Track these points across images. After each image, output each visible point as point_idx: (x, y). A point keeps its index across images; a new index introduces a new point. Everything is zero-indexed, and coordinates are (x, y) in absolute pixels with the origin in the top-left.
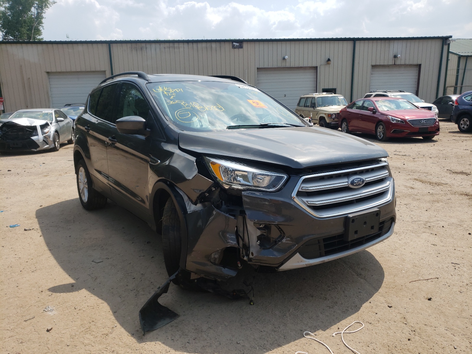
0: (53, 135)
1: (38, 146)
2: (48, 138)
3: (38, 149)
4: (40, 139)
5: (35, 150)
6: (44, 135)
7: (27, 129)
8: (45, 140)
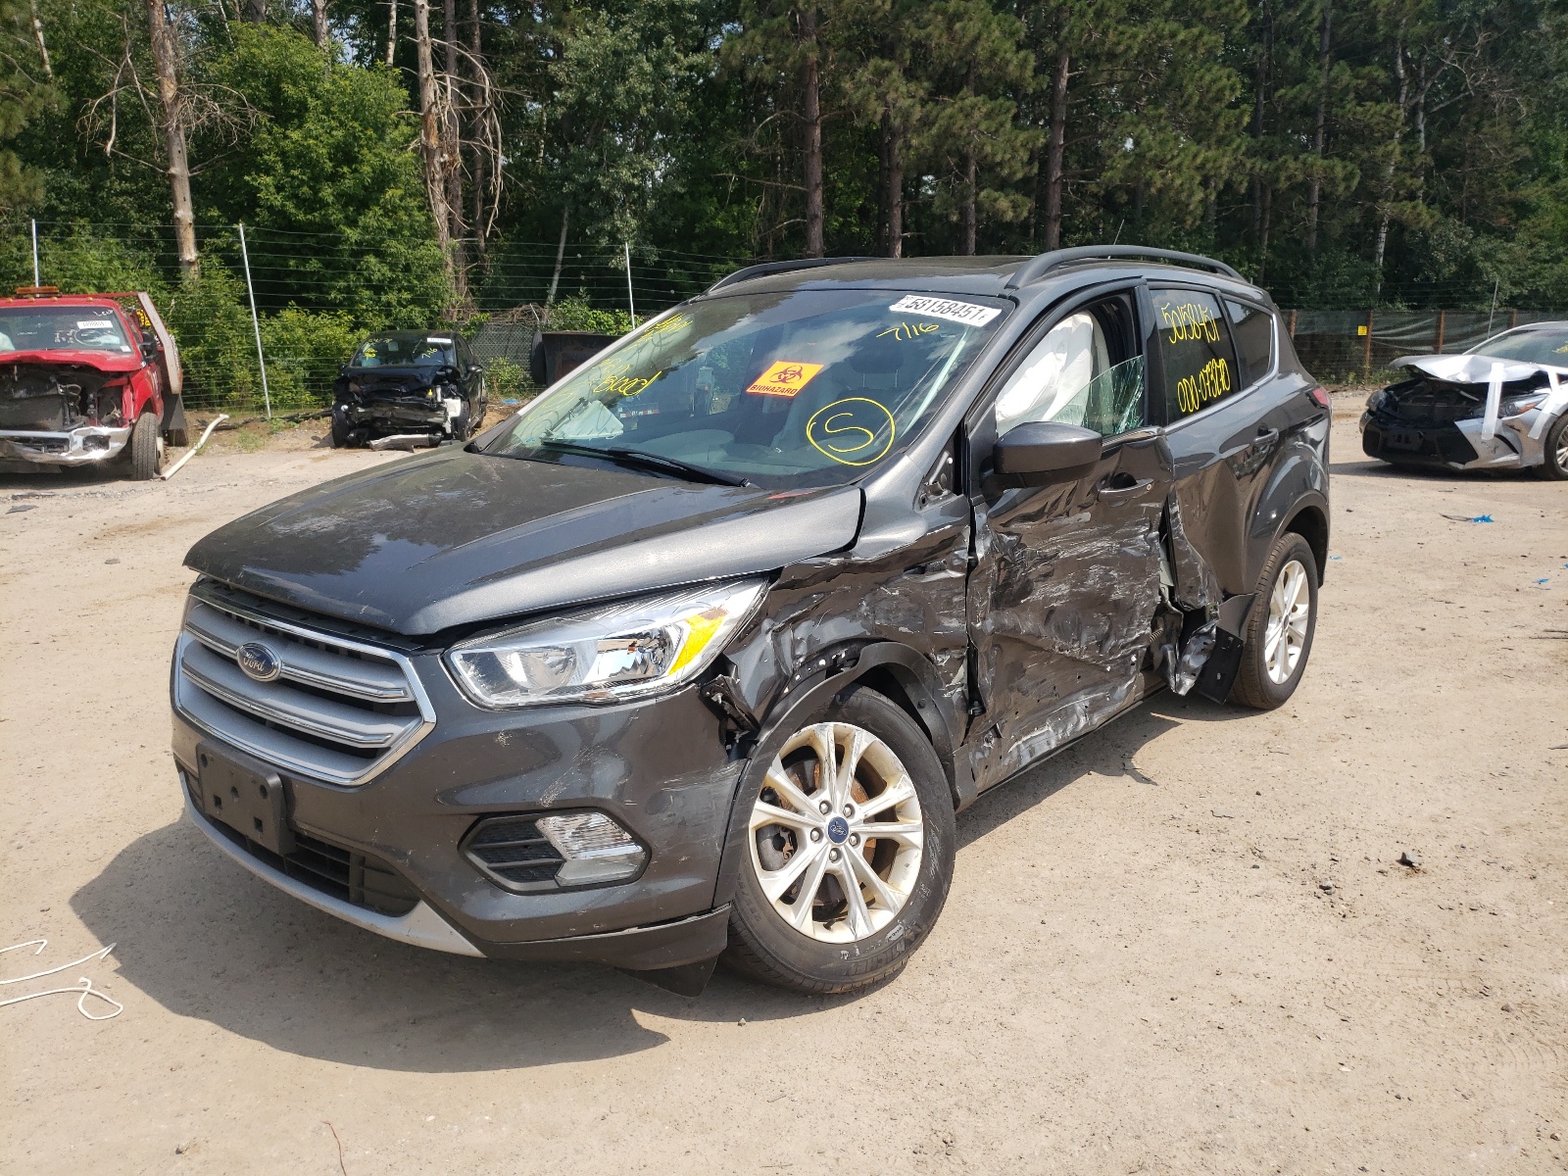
0: (1545, 420)
1: (1474, 455)
2: (1523, 429)
3: (1471, 465)
4: (1484, 431)
5: (1461, 467)
6: (1505, 419)
7: (1462, 393)
8: (1504, 434)
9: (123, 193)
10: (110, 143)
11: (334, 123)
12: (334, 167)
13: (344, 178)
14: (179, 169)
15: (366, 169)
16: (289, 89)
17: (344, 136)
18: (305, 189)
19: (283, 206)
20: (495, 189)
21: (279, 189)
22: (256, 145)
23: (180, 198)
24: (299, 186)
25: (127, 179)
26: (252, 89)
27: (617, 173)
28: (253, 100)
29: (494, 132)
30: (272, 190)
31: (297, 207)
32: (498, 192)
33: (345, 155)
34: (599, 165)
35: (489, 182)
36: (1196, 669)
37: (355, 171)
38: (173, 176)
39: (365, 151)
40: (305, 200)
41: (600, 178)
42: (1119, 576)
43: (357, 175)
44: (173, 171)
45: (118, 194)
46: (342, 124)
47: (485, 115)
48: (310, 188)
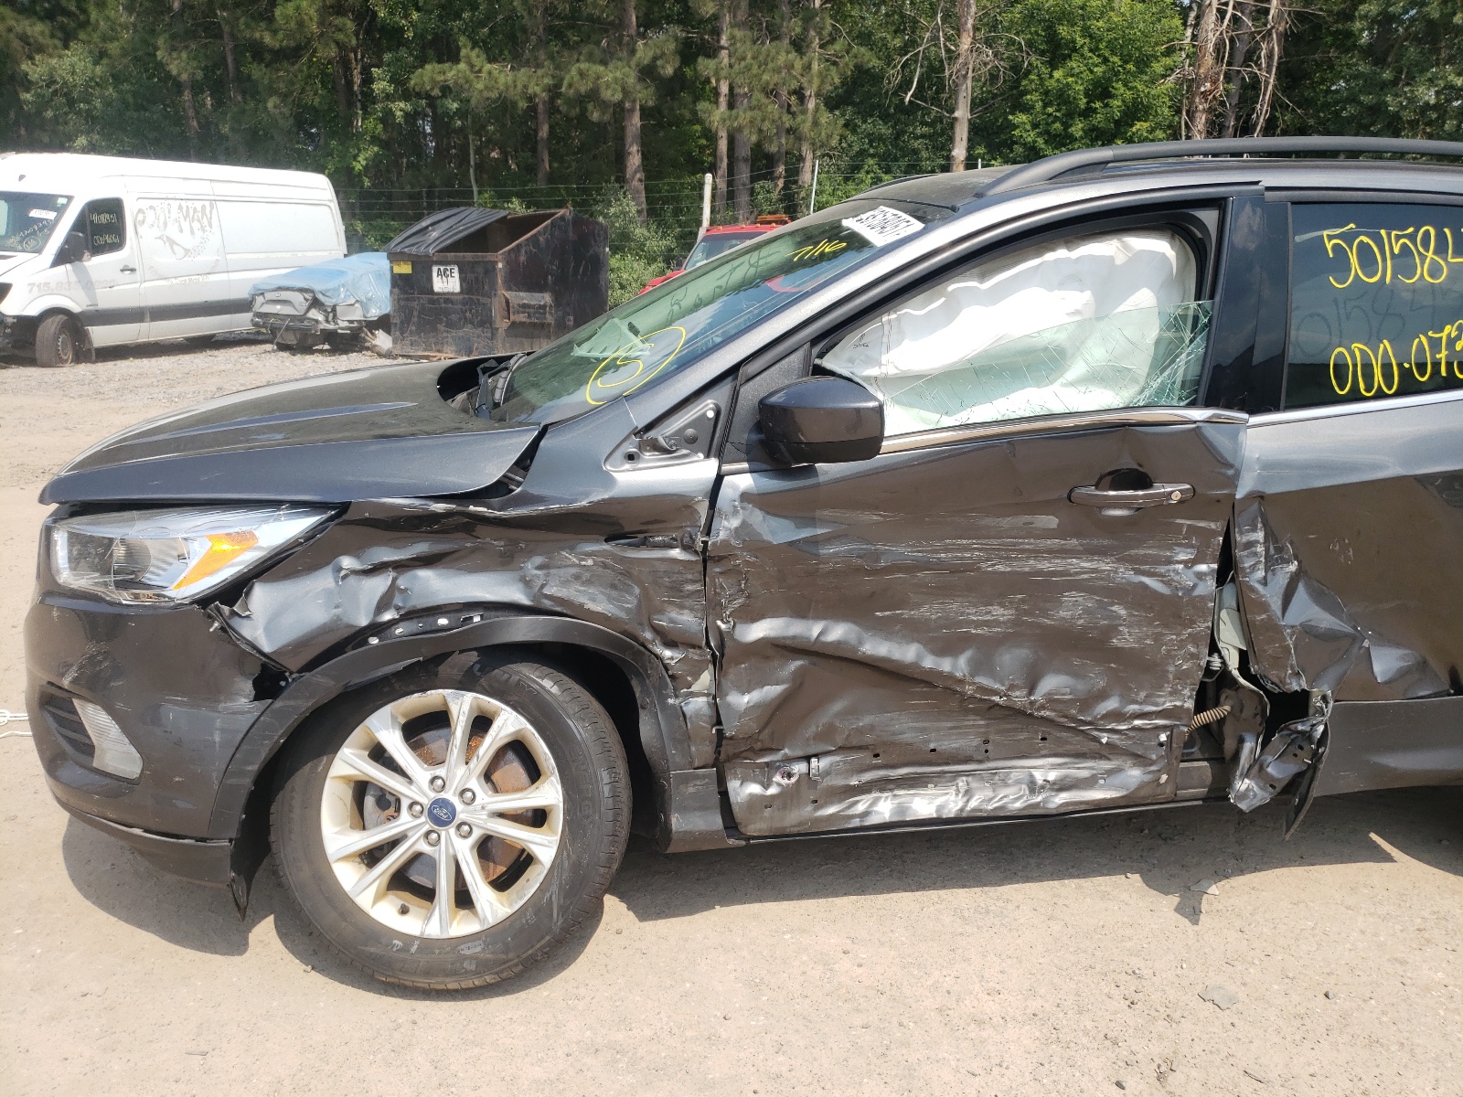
9: (923, 136)
10: (910, 94)
11: (1096, 60)
12: (1088, 103)
13: (1097, 113)
14: (962, 113)
15: (1116, 103)
16: (1063, 31)
17: (1104, 72)
18: (1057, 125)
19: (1035, 142)
20: (1258, 117)
21: (1035, 126)
22: (1025, 86)
23: (957, 138)
24: (1053, 122)
25: (927, 124)
26: (1031, 33)
27: (1412, 91)
28: (1030, 44)
29: (1270, 56)
30: (1028, 127)
31: (1046, 142)
32: (1261, 120)
33: (1101, 91)
34: (1395, 82)
35: (1254, 109)
36: (1279, 780)
37: (1106, 105)
38: (956, 119)
39: (1119, 85)
40: (1056, 136)
41: (1389, 98)
42: (1131, 615)
43: (1109, 109)
44: (957, 114)
45: (916, 138)
46: (1106, 60)
47: (1263, 37)
48: (1063, 124)
